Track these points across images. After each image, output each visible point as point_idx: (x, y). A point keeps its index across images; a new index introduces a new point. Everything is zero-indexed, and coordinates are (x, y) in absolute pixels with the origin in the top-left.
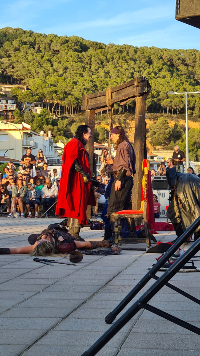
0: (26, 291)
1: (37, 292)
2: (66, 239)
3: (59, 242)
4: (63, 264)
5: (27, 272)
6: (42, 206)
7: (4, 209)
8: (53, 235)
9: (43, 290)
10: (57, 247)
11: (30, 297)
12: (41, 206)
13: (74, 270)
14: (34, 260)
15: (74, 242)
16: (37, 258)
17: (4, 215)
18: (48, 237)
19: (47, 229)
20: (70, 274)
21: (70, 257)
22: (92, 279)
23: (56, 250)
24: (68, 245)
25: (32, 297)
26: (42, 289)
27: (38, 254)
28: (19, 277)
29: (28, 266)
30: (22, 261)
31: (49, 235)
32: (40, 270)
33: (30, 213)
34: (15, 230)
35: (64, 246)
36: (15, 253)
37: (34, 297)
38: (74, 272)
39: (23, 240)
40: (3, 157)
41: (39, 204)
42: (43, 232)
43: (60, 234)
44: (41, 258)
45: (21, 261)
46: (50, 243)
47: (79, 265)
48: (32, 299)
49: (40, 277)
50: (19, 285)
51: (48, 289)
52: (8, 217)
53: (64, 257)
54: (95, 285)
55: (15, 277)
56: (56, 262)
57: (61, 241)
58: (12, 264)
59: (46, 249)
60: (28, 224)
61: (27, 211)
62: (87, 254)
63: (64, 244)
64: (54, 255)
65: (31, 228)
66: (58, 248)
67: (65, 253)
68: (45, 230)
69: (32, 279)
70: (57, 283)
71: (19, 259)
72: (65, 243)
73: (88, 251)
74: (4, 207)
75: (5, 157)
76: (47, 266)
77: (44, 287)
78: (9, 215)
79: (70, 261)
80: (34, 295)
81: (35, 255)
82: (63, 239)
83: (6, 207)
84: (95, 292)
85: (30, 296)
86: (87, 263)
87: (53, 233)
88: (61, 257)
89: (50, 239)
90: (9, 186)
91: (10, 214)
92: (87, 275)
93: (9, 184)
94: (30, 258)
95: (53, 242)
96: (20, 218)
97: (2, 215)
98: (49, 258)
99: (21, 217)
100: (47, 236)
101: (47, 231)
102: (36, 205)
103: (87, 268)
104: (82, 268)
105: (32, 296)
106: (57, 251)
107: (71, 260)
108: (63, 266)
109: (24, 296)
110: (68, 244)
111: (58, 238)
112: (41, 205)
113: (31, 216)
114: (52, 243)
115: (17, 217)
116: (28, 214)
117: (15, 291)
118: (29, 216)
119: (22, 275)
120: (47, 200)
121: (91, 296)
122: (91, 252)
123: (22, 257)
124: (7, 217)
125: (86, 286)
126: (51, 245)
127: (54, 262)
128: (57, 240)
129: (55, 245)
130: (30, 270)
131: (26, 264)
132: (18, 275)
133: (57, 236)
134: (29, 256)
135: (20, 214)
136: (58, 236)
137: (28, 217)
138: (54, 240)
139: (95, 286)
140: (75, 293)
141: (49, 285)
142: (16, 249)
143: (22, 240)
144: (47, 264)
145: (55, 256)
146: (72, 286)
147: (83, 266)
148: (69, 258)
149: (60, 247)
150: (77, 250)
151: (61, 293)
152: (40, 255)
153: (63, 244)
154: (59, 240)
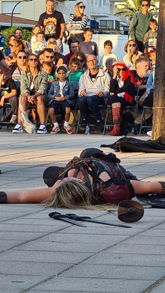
0: (28, 275)
1: (48, 277)
2: (114, 178)
3: (101, 183)
4: (104, 225)
5: (35, 237)
6: (79, 111)
7: (7, 115)
8: (90, 169)
9: (58, 274)
10: (96, 192)
11: (33, 287)
12: (77, 112)
13: (125, 237)
14: (51, 215)
15: (129, 182)
16: (56, 213)
17: (6, 127)
18: (80, 173)
19: (79, 156)
20: (116, 245)
21: (119, 211)
22: (156, 255)
23: (94, 197)
24: (119, 189)
25: (37, 287)
26: (58, 272)
27: (60, 204)
28: (17, 248)
29: (38, 226)
30: (29, 217)
31: (82, 168)
32: (59, 234)
33: (56, 124)
34: (23, 156)
35: (111, 191)
36: (17, 202)
37: (41, 286)
38: (124, 240)
39: (37, 176)
40: (11, 15)
41: (73, 108)
42: (72, 162)
43: (104, 168)
44: (63, 212)
45: (26, 217)
46: (84, 183)
47: (135, 227)
48: (35, 290)
49: (58, 249)
50: (16, 263)
51: (70, 273)
52: (14, 131)
53: (108, 211)
54: (159, 266)
55: (10, 247)
56: (92, 220)
57: (105, 181)
58: (8, 222)
59: (73, 195)
60: (49, 146)
61: (51, 120)
62: (154, 207)
63: (110, 187)
64: (90, 207)
65: (56, 153)
66: (99, 194)
67: (112, 203)
68: (75, 158)
69: (41, 253)
70: (89, 261)
71: (22, 214)
72: (113, 185)
73: (156, 200)
74: (7, 112)
75: (14, 15)
76: (75, 227)
77: (62, 268)
78: (16, 128)
79: (119, 220)
80: (42, 282)
81: (53, 206)
82: (110, 178)
83: (10, 113)
84: (158, 279)
85: (33, 284)
86: (150, 223)
87: (89, 166)
88: (104, 211)
89: (83, 177)
90: (16, 71)
91: (17, 126)
92: (149, 246)
93: (17, 68)
94: (45, 211)
95: (90, 182)
96: (36, 133)
97: (3, 127)
98: (79, 212)
99: (38, 132)
100: (78, 171)
101: (79, 160)
102: (67, 109)
103: (150, 233)
104: (141, 232)
105: (37, 285)
106: (96, 199)
107: (121, 217)
108: (105, 229)
109: (21, 284)
110: (118, 186)
111: (98, 176)
112: (78, 109)
113: (59, 130)
114: (87, 184)
115: (31, 133)
116: (51, 126)
117: (6, 275)
118: (54, 131)
119: (23, 244)
120: (89, 100)
121: (148, 288)
122: (162, 202)
123: (29, 208)
124: (11, 130)
125: (143, 268)
126: (85, 188)
127: (88, 221)
128: (97, 179)
129: (94, 188)
130: (41, 234)
131: (35, 223)
132: (17, 244)
133: (97, 171)
134: (43, 208)
135: (38, 125)
136: (99, 170)
137: (51, 132)
138: (91, 179)
139: (159, 269)
140: (120, 280)
141: (72, 265)
142: (18, 194)
143: (34, 176)
144: (74, 225)
145: (92, 209)
146: (115, 267)
147: (143, 230)
148: (117, 212)
149: (103, 192)
150: (135, 199)
151: (92, 280)
152: (63, 207)
153: (108, 187)
154: (100, 180)
